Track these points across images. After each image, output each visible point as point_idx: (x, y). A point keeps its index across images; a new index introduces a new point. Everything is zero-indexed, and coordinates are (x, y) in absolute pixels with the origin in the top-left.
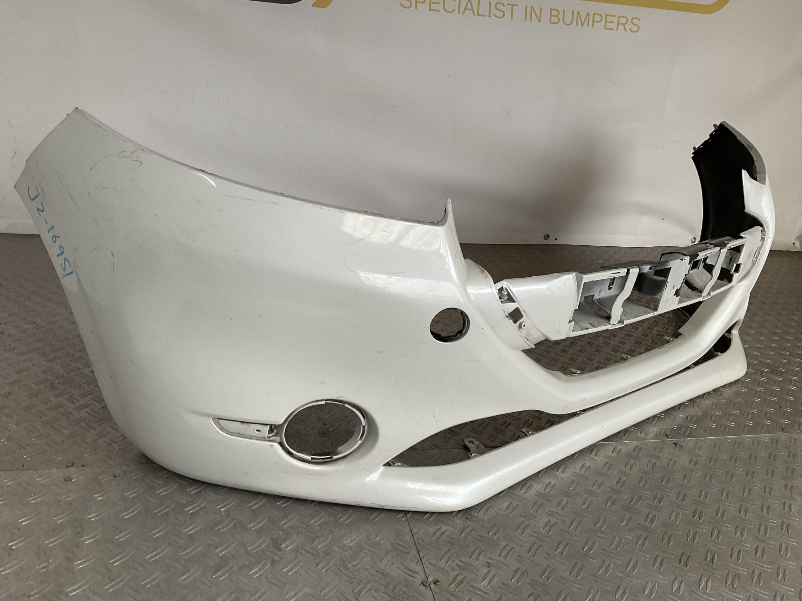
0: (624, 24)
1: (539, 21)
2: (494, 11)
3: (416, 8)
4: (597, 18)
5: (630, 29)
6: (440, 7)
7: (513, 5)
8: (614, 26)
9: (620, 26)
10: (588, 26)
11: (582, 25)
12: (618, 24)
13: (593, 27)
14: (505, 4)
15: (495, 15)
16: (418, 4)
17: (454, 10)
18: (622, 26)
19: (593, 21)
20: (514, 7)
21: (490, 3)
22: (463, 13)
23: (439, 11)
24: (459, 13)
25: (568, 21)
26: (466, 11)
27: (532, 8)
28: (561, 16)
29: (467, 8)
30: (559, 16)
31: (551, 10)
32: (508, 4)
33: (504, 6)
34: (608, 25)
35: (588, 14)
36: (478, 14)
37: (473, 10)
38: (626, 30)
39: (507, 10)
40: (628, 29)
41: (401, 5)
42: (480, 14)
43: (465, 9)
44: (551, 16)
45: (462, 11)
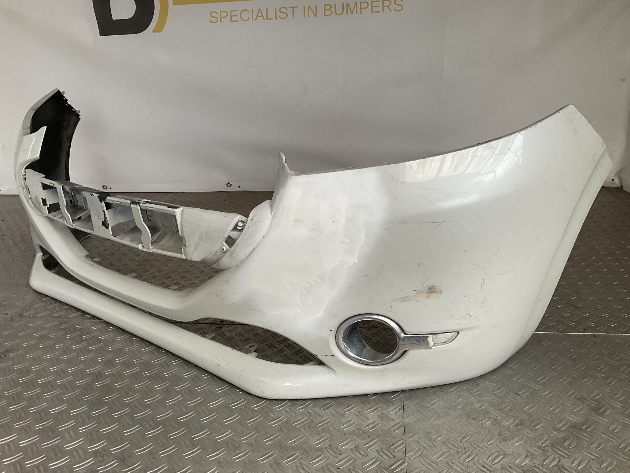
0: (388, 7)
1: (316, 15)
2: (278, 13)
3: (221, 22)
4: (364, 5)
5: (395, 9)
6: (238, 18)
7: (293, 8)
8: (380, 9)
9: (384, 8)
10: (357, 13)
11: (352, 13)
12: (383, 6)
13: (361, 13)
14: (288, 8)
15: (280, 17)
16: (222, 19)
17: (249, 18)
18: (387, 8)
19: (361, 8)
20: (295, 8)
21: (276, 9)
22: (256, 20)
23: (238, 21)
24: (253, 20)
25: (339, 11)
26: (258, 18)
27: (309, 7)
28: (333, 9)
29: (259, 15)
30: (331, 9)
31: (325, 5)
32: (289, 7)
33: (286, 8)
34: (374, 9)
35: (356, 3)
36: (267, 19)
37: (262, 16)
38: (391, 11)
39: (289, 12)
40: (393, 10)
41: (210, 21)
42: (268, 18)
43: (257, 16)
44: (325, 10)
45: (254, 18)
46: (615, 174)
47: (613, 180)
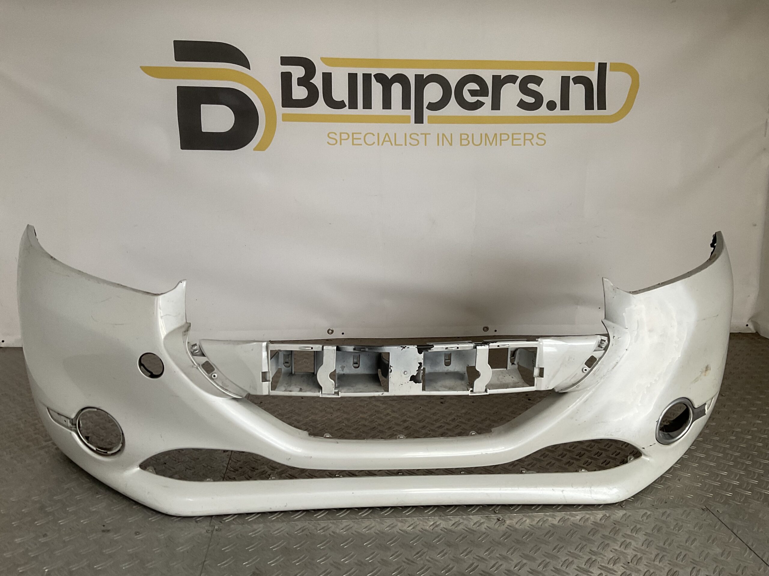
0: (530, 140)
1: (451, 144)
2: (409, 140)
3: (341, 144)
4: (504, 137)
5: (537, 143)
6: (361, 141)
7: (426, 134)
8: (521, 142)
9: (526, 141)
10: (496, 145)
11: (491, 144)
12: (525, 140)
13: (501, 145)
14: (419, 134)
15: (410, 143)
16: (342, 141)
17: (374, 143)
18: (529, 141)
19: (501, 140)
20: (427, 135)
21: (406, 134)
22: (382, 144)
23: (361, 145)
24: (378, 145)
25: (477, 141)
26: (385, 143)
27: (443, 135)
28: (470, 139)
29: (386, 140)
30: (468, 139)
31: (461, 135)
32: (421, 134)
33: (418, 135)
34: (515, 142)
35: (496, 134)
36: (396, 144)
37: (390, 141)
38: (533, 145)
39: (421, 138)
40: (534, 143)
41: (328, 143)
42: (397, 144)
43: (384, 141)
44: (461, 139)
45: (381, 143)
46: (750, 319)
47: (747, 325)
